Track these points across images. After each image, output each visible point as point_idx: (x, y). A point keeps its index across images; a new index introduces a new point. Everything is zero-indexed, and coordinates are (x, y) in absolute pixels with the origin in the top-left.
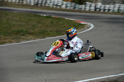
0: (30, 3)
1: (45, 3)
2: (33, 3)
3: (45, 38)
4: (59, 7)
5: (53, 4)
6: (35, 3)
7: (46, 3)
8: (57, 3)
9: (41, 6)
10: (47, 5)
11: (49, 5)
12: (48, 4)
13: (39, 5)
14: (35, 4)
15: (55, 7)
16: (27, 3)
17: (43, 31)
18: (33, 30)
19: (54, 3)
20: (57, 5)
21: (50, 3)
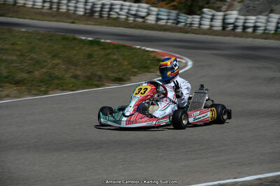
0: (75, 11)
1: (110, 11)
2: (82, 10)
3: (45, 94)
4: (141, 20)
5: (128, 13)
6: (86, 9)
7: (111, 9)
8: (137, 11)
9: (101, 16)
10: (115, 16)
11: (119, 15)
12: (117, 12)
13: (97, 14)
14: (85, 13)
15: (131, 19)
16: (68, 10)
17: (50, 77)
18: (29, 72)
19: (129, 10)
20: (136, 16)
21: (121, 9)
